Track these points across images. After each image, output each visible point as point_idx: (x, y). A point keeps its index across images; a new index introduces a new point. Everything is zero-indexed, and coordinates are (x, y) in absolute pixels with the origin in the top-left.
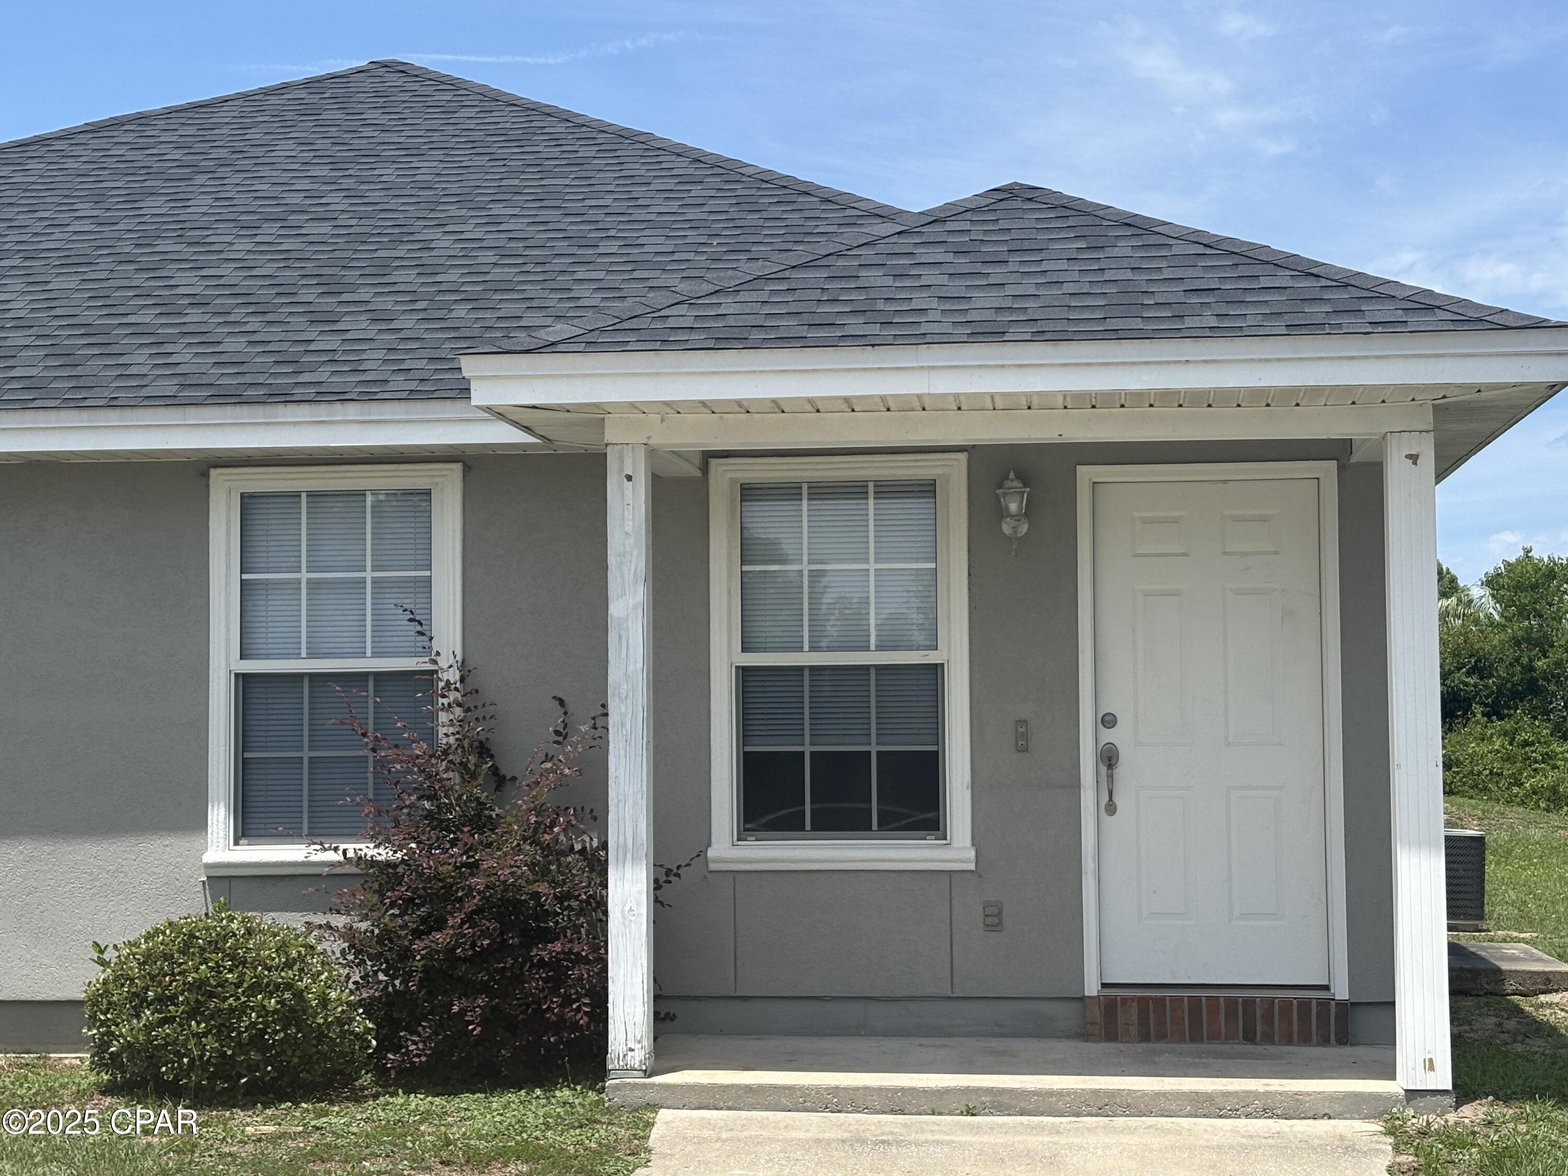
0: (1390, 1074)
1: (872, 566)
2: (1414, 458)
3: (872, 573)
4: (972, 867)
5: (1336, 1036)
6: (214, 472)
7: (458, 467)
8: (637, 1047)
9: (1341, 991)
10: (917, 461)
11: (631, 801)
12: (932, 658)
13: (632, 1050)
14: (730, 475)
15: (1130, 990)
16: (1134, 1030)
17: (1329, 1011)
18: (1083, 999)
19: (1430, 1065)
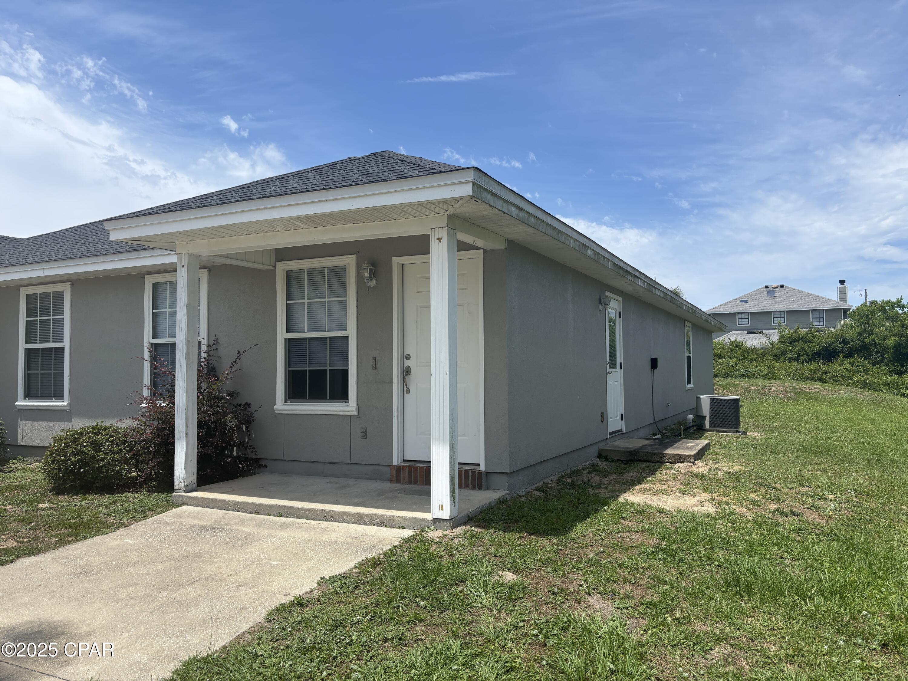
0: (429, 511)
1: (327, 300)
2: (440, 239)
3: (326, 302)
4: (356, 413)
5: (478, 485)
6: (146, 276)
7: (206, 270)
8: (182, 481)
9: (482, 468)
10: (339, 259)
11: (181, 389)
12: (344, 334)
13: (181, 482)
14: (283, 268)
15: (411, 463)
16: (406, 479)
17: (475, 475)
18: (393, 465)
19: (442, 508)
